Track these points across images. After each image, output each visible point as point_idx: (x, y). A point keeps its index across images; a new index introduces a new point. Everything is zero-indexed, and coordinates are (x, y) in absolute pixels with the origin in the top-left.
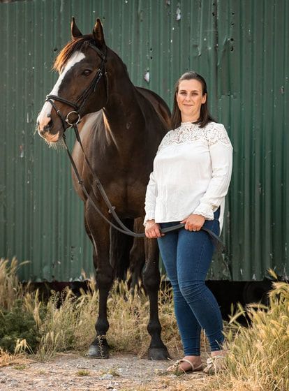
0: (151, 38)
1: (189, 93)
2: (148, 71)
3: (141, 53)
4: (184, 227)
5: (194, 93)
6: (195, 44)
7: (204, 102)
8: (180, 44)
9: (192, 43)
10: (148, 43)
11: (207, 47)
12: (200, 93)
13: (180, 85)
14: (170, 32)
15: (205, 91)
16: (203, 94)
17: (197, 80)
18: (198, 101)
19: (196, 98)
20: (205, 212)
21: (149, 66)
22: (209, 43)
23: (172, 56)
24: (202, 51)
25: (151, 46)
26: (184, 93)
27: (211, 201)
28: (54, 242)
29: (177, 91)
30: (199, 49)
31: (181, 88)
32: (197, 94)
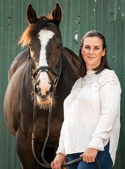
0: (79, 8)
1: (92, 48)
2: (77, 33)
3: (71, 19)
4: (82, 160)
5: (96, 48)
6: (111, 12)
7: (103, 54)
8: (100, 12)
9: (109, 11)
10: (77, 12)
11: (120, 15)
12: (101, 48)
13: (85, 41)
14: (93, 3)
15: (104, 46)
16: (103, 49)
17: (99, 37)
18: (99, 54)
19: (97, 52)
20: (96, 145)
21: (77, 29)
22: (122, 11)
23: (95, 21)
24: (117, 17)
25: (79, 14)
26: (88, 47)
27: (100, 135)
28: (7, 165)
29: (82, 46)
30: (115, 15)
31: (85, 44)
32: (98, 49)
